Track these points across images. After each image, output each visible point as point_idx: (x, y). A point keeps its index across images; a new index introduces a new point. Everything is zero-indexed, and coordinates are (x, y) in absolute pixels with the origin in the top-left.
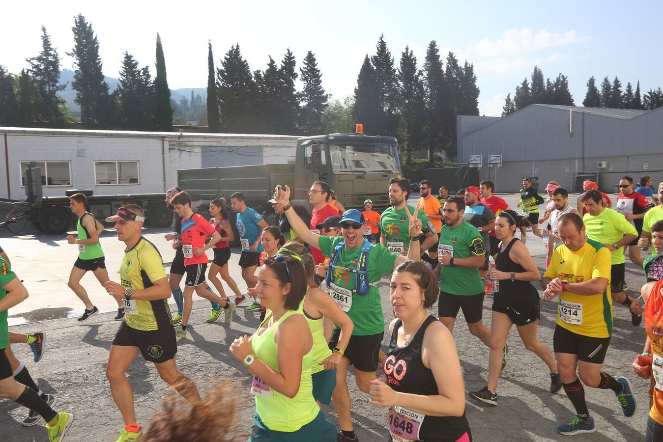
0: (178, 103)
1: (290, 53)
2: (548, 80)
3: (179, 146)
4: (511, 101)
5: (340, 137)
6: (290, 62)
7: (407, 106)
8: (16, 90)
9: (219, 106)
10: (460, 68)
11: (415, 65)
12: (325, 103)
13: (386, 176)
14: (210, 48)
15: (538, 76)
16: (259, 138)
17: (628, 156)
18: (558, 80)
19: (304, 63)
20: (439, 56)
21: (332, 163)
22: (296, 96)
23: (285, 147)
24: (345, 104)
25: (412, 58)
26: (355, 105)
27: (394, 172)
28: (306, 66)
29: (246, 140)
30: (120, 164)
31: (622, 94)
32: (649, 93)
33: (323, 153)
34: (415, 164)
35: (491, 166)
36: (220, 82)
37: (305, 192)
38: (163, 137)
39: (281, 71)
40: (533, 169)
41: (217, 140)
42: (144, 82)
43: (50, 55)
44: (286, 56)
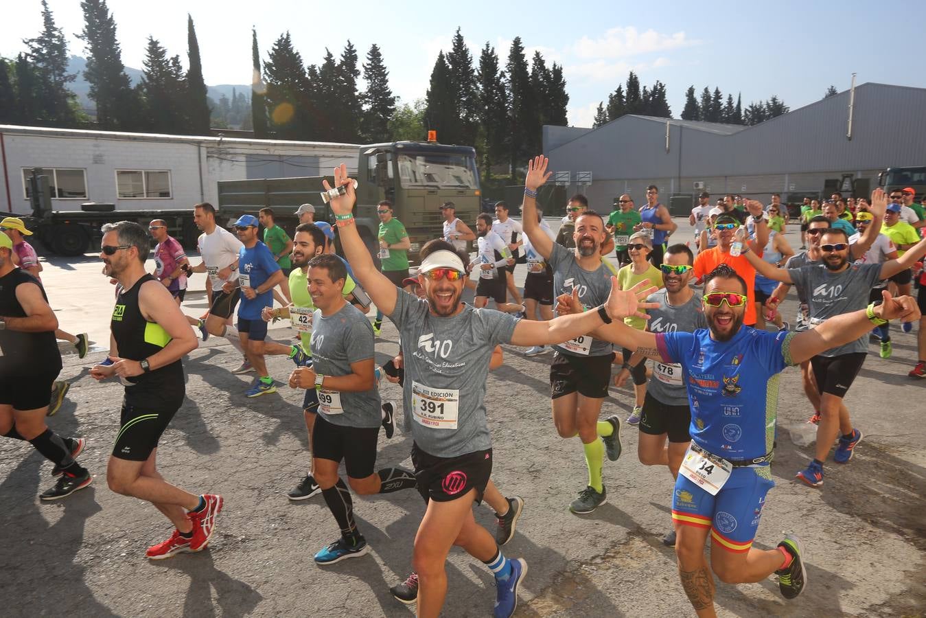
0: (217, 101)
1: (351, 46)
2: (645, 87)
3: (219, 153)
4: (604, 110)
5: (410, 145)
6: (350, 56)
7: (487, 112)
8: (12, 79)
9: (266, 108)
10: (548, 70)
11: (496, 65)
12: (392, 107)
13: (462, 192)
14: (255, 35)
15: (633, 83)
16: (314, 146)
17: (726, 177)
18: (655, 88)
19: (368, 58)
20: (524, 55)
21: (400, 175)
22: (358, 97)
23: (345, 157)
24: (416, 108)
25: (493, 56)
26: (427, 109)
27: (471, 188)
28: (370, 62)
29: (299, 148)
30: (147, 174)
31: (722, 107)
32: (751, 107)
33: (390, 164)
34: (495, 180)
35: (580, 184)
36: (267, 78)
37: (369, 208)
38: (199, 143)
39: (340, 66)
41: (265, 147)
42: (174, 74)
43: (54, 36)
44: (347, 49)
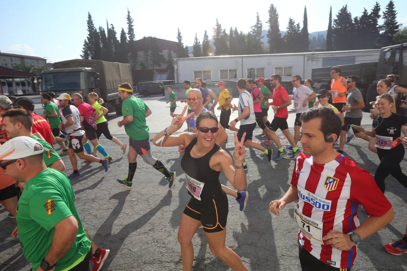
0: (312, 39)
1: (377, 4)
3: (312, 58)
8: (246, 40)
9: (333, 38)
12: (397, 30)
14: (331, 9)
16: (354, 52)
19: (386, 8)
21: (403, 60)
22: (378, 28)
30: (285, 68)
33: (397, 55)
36: (334, 26)
38: (305, 55)
39: (370, 15)
41: (331, 54)
42: (297, 30)
43: (259, 24)
44: (375, 6)
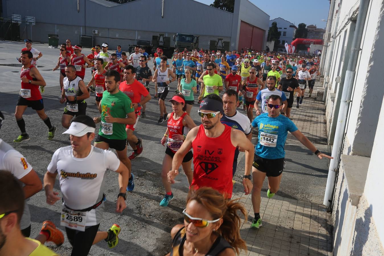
35: (28, 23)
40: (56, 29)
